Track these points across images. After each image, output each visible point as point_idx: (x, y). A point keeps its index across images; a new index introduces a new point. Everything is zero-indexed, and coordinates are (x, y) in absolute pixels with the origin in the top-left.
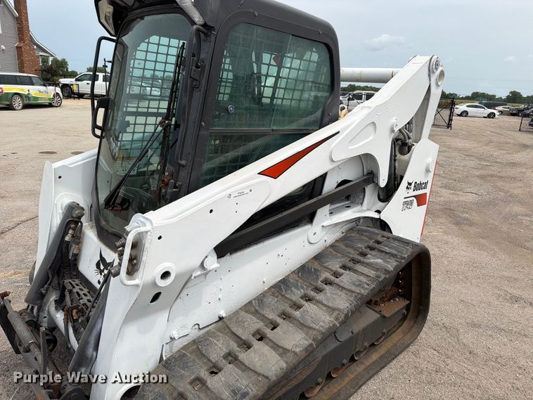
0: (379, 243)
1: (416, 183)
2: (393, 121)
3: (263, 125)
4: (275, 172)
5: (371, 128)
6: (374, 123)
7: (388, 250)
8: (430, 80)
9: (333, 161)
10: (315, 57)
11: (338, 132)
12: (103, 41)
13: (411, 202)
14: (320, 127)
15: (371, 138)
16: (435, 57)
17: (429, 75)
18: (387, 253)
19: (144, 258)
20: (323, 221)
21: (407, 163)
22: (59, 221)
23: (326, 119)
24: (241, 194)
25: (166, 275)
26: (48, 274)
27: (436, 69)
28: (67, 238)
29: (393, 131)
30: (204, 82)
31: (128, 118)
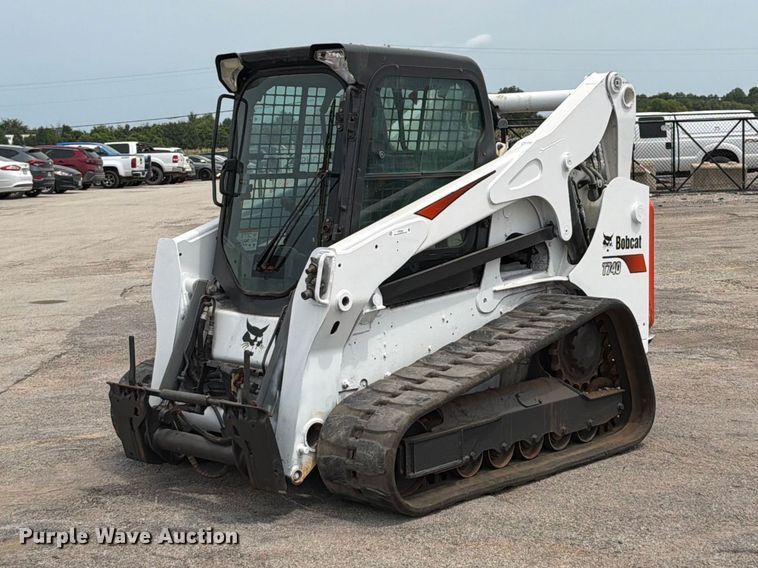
0: (564, 303)
1: (618, 237)
2: (565, 156)
3: (412, 169)
4: (431, 212)
5: (535, 166)
6: (537, 160)
7: (573, 306)
8: (612, 103)
9: (492, 203)
10: (459, 95)
11: (494, 172)
12: (224, 99)
13: (618, 266)
14: (475, 168)
15: (538, 178)
16: (612, 74)
17: (610, 97)
18: (572, 309)
19: (331, 281)
20: (494, 285)
21: (598, 210)
22: (186, 303)
23: (480, 159)
24: (401, 232)
25: (345, 301)
26: (184, 359)
27: (618, 88)
28: (203, 317)
29: (566, 169)
30: (358, 132)
31: (252, 182)
